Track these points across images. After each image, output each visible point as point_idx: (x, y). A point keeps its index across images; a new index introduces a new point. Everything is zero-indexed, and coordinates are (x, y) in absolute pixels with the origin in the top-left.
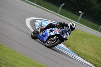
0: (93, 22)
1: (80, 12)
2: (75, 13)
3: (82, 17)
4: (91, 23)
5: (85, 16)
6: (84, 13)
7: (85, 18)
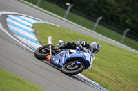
0: (86, 17)
1: (68, 4)
2: (61, 6)
3: (71, 11)
4: (82, 19)
5: (74, 10)
6: (73, 5)
7: (75, 13)
